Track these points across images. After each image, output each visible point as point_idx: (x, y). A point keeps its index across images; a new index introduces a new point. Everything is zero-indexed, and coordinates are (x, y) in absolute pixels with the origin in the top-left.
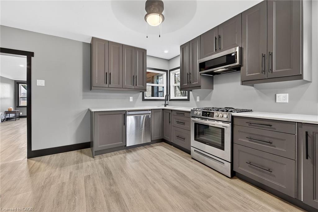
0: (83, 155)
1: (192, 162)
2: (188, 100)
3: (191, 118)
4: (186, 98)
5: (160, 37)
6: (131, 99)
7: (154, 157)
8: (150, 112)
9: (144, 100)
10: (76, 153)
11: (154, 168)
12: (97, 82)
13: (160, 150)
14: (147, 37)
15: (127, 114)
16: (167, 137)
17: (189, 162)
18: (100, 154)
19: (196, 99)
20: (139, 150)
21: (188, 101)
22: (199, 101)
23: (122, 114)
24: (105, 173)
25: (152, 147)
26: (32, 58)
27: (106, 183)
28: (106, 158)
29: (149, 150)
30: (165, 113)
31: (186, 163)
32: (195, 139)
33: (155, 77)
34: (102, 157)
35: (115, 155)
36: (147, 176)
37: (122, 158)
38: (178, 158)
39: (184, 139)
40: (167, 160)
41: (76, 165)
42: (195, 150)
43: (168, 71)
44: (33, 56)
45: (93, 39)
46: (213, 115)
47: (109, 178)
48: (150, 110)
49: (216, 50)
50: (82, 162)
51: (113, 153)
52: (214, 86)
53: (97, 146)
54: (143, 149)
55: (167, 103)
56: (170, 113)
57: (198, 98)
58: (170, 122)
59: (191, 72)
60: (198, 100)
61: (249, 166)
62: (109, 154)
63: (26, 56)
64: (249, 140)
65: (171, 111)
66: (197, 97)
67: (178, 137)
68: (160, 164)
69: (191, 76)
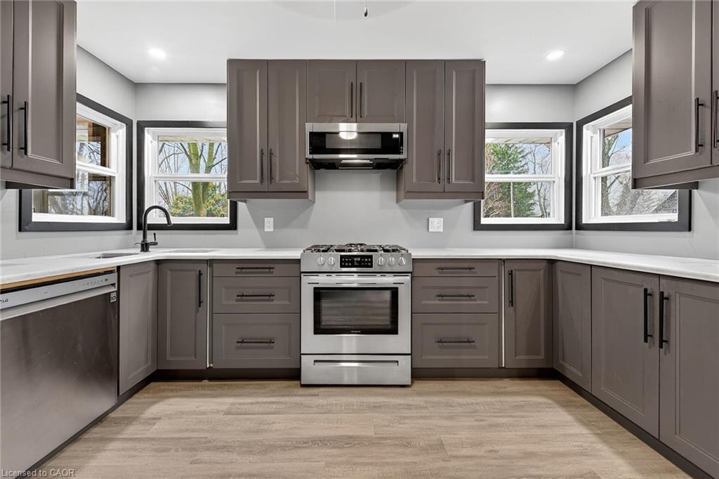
1: (318, 395)
16: (181, 358)
17: (309, 398)
21: (233, 231)
22: (271, 229)
32: (318, 331)
38: (275, 406)
39: (270, 342)
42: (315, 362)
43: (132, 121)
46: (370, 262)
56: (203, 270)
57: (269, 222)
58: (200, 303)
59: (275, 148)
60: (269, 228)
61: (440, 346)
64: (440, 300)
65: (205, 265)
66: (266, 219)
69: (275, 159)
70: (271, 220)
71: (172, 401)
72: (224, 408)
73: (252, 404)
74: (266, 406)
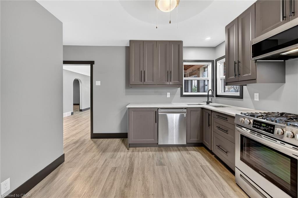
0: (123, 144)
2: (241, 97)
3: (236, 127)
4: (238, 94)
5: (170, 23)
6: (168, 95)
7: (183, 165)
8: (185, 110)
9: (182, 95)
10: (119, 142)
11: (177, 181)
12: (133, 81)
13: (195, 157)
14: (157, 28)
15: (159, 111)
16: (206, 143)
18: (134, 147)
19: (252, 97)
20: (171, 151)
21: (242, 99)
23: (154, 111)
24: (128, 170)
25: (187, 150)
26: (93, 65)
27: (123, 181)
28: (137, 153)
29: (181, 153)
30: (204, 112)
31: (223, 189)
32: (242, 159)
33: (201, 69)
34: (134, 150)
35: (146, 151)
36: (164, 188)
37: (150, 156)
39: (226, 152)
40: (197, 175)
41: (113, 153)
42: (241, 175)
43: (214, 60)
44: (94, 64)
45: (131, 41)
46: (273, 130)
47: (129, 177)
48: (186, 109)
49: (283, 17)
50: (118, 152)
51: (145, 148)
52: (287, 77)
53: (131, 139)
54: (176, 151)
55: (210, 100)
56: (210, 114)
57: (257, 96)
58: (209, 125)
59: (240, 60)
60: (257, 99)
62: (141, 149)
63: (90, 65)
65: (211, 112)
66: (255, 94)
67: (218, 146)
68: (186, 178)
69: (241, 64)
70: (258, 94)
71: (199, 153)
72: (203, 164)
73: (211, 171)
74: (213, 175)
